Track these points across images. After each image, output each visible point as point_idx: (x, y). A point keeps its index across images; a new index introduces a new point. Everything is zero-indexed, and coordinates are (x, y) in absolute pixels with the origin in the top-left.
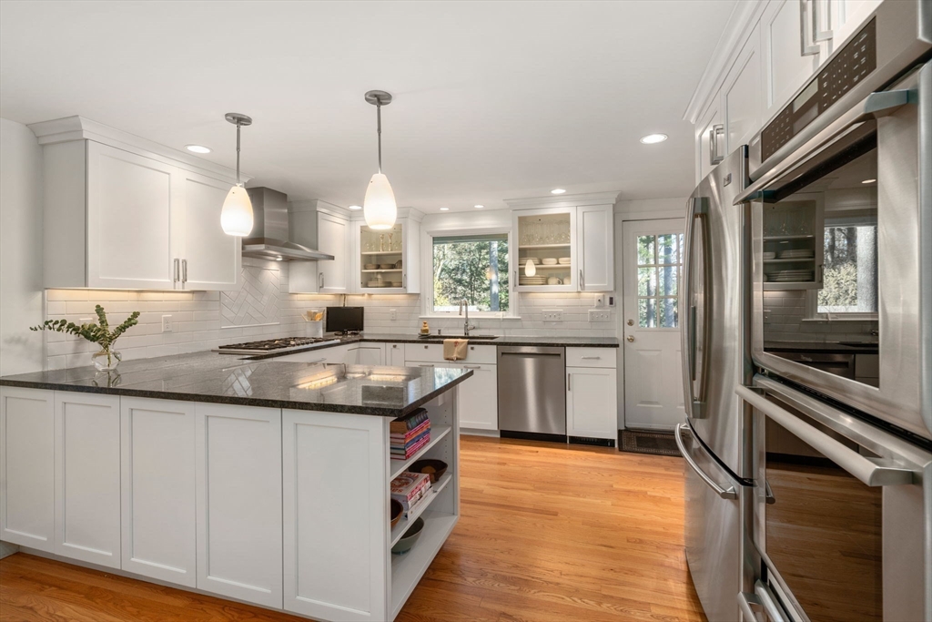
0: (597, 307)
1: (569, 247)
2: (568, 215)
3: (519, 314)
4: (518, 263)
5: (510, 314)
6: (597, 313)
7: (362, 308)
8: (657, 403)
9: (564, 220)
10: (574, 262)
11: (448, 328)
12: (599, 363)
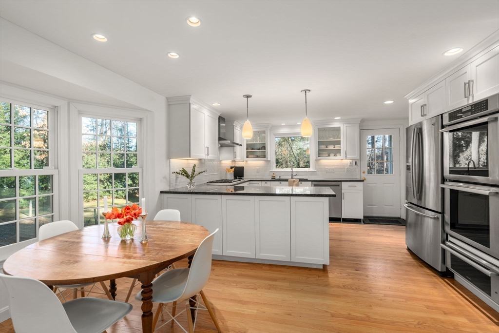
0: (350, 166)
1: (340, 141)
2: (340, 127)
3: (315, 169)
4: (317, 147)
5: (311, 169)
6: (350, 168)
7: (243, 167)
8: (375, 205)
9: (338, 129)
10: (343, 147)
11: (283, 176)
12: (356, 188)
